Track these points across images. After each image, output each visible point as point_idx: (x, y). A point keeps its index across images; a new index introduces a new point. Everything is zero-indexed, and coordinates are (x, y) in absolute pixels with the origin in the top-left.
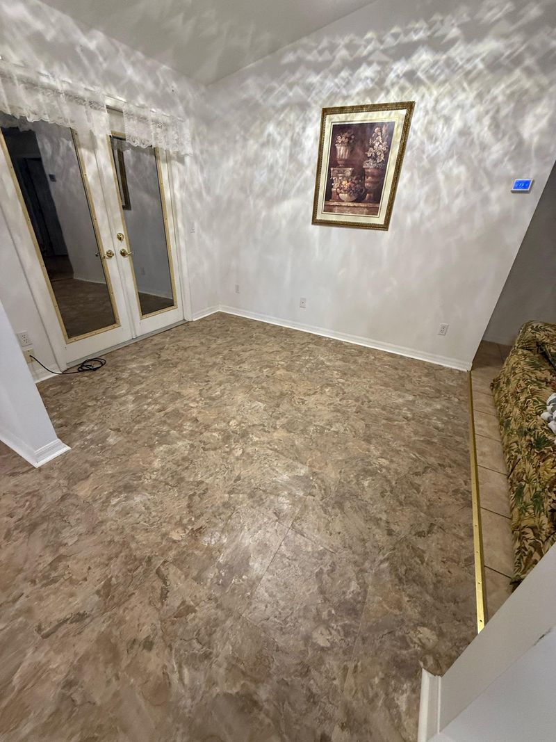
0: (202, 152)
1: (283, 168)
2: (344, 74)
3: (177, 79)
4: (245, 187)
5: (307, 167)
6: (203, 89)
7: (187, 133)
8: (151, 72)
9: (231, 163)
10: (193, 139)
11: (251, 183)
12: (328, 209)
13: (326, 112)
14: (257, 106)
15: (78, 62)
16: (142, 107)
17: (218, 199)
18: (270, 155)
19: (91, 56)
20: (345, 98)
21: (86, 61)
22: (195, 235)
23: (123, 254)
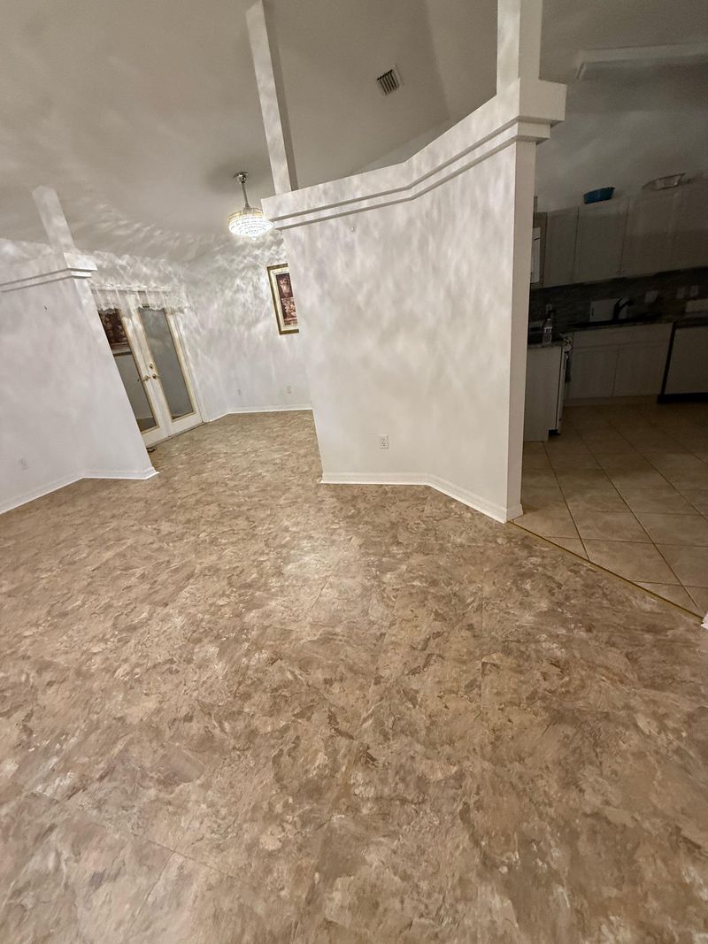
0: (194, 303)
1: (252, 303)
2: (274, 248)
3: (170, 265)
4: (229, 319)
5: (267, 301)
6: (187, 265)
7: (183, 295)
8: (156, 265)
9: (216, 306)
10: (187, 296)
11: (233, 316)
12: (287, 323)
13: (269, 269)
14: (225, 270)
15: (119, 274)
16: (156, 287)
17: (211, 332)
18: (241, 297)
19: (123, 268)
20: (278, 260)
21: (122, 272)
22: (199, 358)
23: (154, 377)
